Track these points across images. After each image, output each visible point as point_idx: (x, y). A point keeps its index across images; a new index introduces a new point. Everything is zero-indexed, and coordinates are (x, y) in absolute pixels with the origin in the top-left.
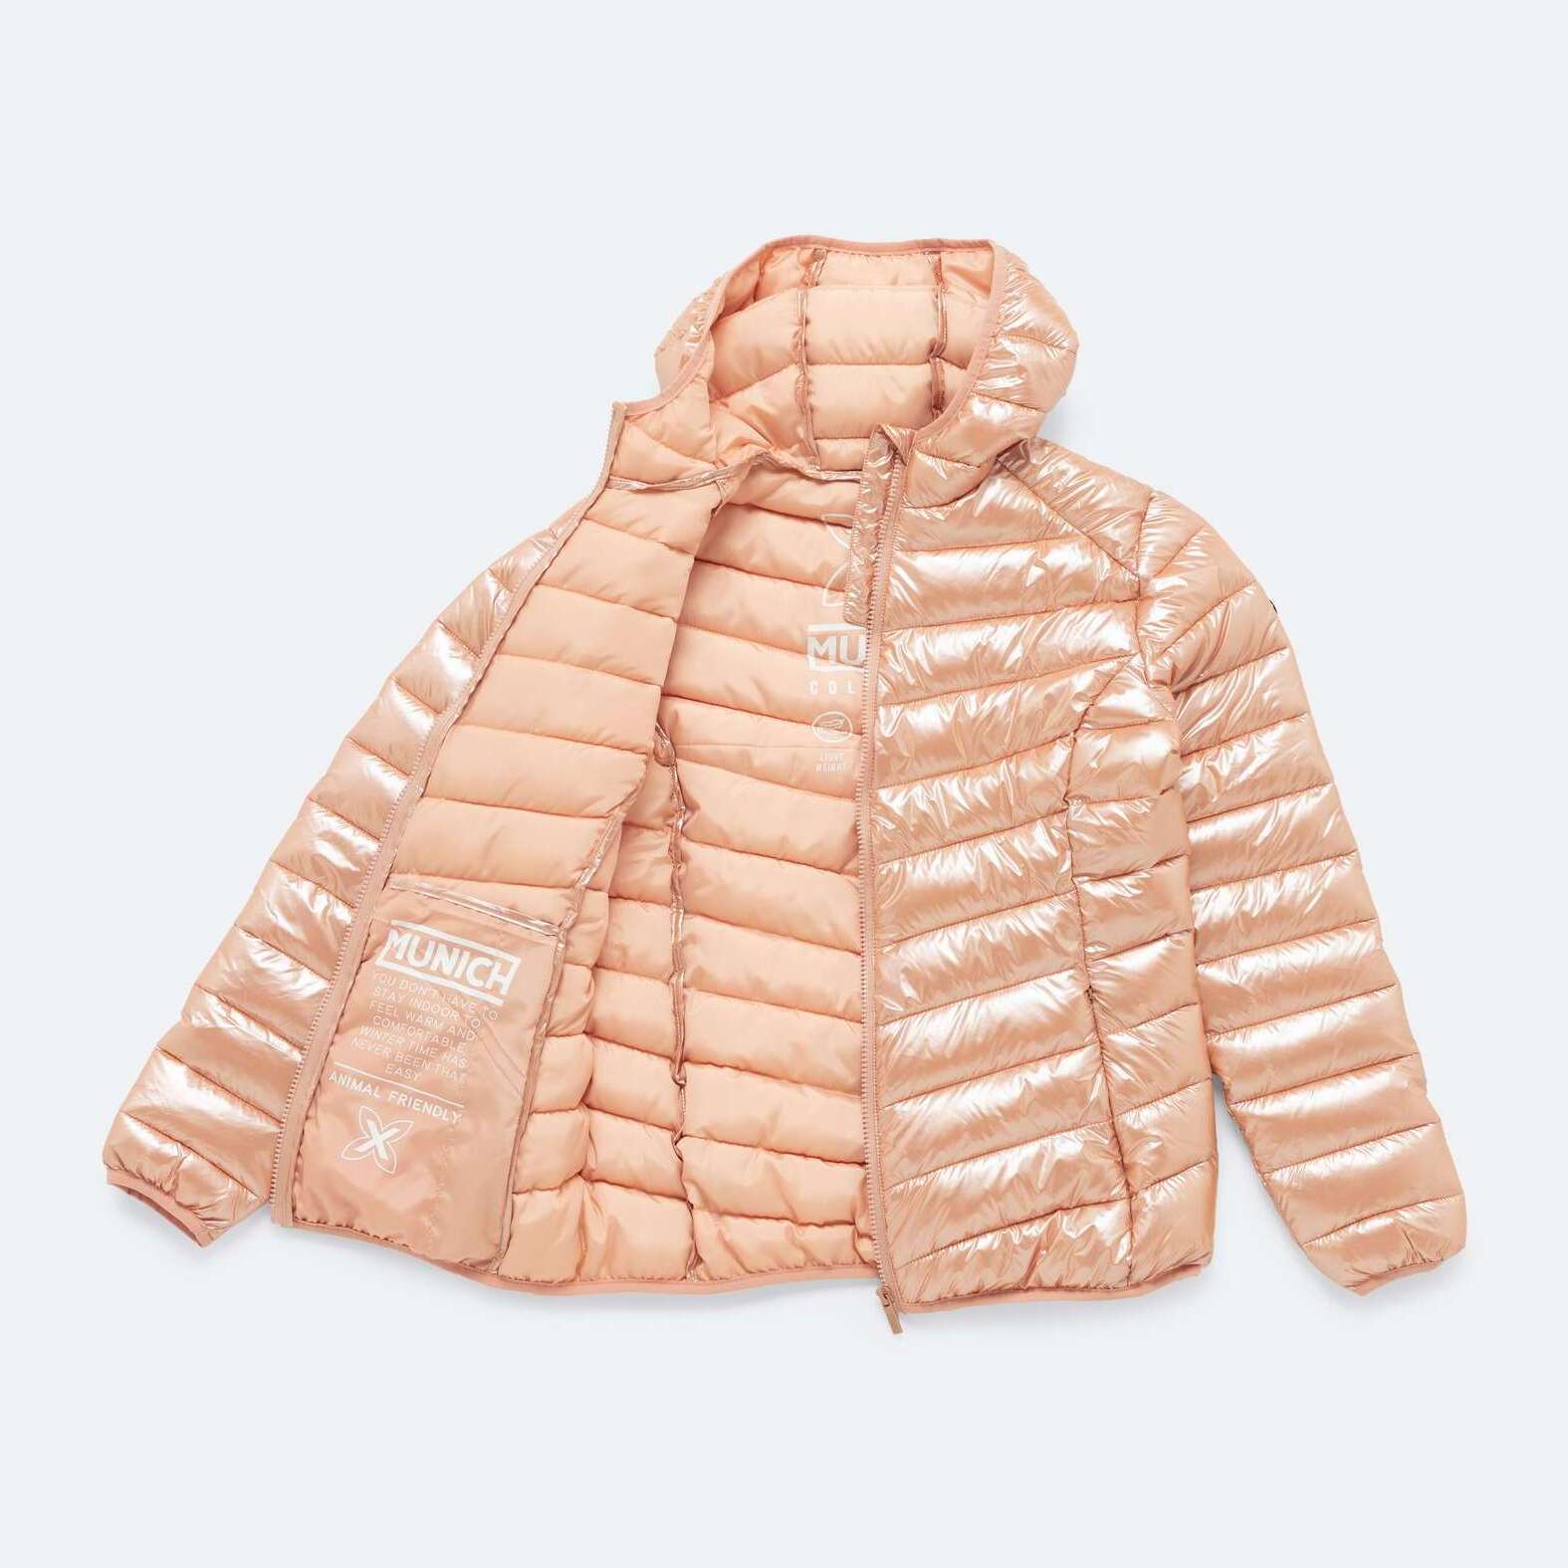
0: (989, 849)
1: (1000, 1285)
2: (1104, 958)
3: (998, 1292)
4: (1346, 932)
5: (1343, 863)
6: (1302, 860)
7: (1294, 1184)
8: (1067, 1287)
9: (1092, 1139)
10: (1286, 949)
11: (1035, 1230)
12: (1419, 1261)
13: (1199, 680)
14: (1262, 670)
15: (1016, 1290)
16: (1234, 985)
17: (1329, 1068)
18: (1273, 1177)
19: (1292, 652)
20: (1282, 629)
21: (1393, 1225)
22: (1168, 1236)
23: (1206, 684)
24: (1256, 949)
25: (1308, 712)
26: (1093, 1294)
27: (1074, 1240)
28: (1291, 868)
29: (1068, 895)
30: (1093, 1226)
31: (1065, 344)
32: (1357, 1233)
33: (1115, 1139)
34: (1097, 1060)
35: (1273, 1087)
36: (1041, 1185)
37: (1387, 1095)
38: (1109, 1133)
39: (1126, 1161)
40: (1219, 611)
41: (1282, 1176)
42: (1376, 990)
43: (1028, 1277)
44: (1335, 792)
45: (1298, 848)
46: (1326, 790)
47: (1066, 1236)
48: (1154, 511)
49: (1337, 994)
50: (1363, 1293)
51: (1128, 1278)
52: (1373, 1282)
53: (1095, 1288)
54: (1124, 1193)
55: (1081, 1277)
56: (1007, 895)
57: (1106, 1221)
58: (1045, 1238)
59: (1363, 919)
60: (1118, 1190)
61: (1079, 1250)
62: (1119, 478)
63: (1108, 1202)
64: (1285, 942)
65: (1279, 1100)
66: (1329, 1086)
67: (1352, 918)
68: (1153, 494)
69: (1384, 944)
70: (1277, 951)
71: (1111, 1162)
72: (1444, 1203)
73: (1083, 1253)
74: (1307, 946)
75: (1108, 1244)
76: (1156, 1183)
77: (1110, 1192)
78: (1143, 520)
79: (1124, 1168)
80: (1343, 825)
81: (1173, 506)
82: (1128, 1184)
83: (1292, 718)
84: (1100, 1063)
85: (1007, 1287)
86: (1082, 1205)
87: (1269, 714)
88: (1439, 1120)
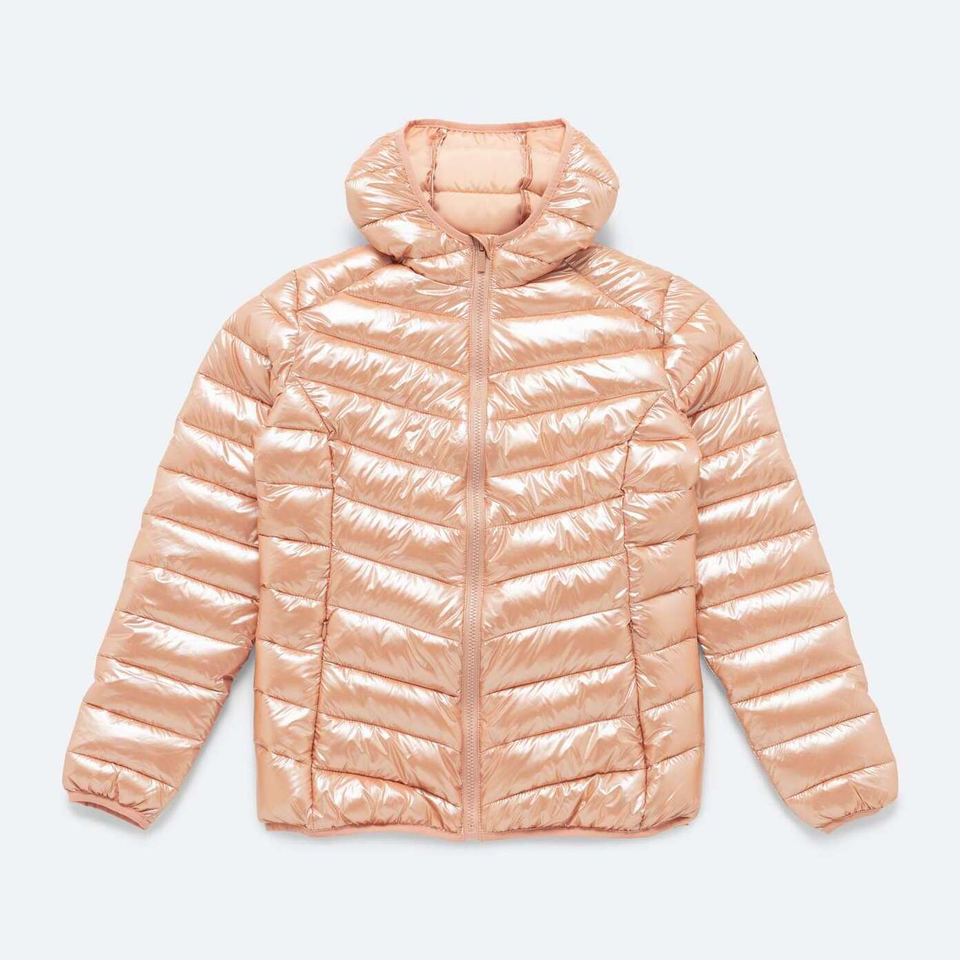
0: (566, 521)
1: (551, 823)
2: (642, 601)
3: (550, 828)
4: (809, 582)
5: (806, 534)
6: (776, 533)
7: (778, 758)
8: (598, 828)
9: (625, 727)
10: (768, 595)
11: (580, 787)
12: (866, 808)
13: (702, 409)
14: (747, 402)
15: (562, 827)
16: (733, 620)
17: (799, 677)
18: (764, 753)
19: (768, 389)
20: (762, 373)
21: (847, 784)
22: (671, 797)
23: (706, 412)
24: (747, 595)
25: (780, 430)
26: (616, 834)
27: (605, 796)
28: (770, 538)
29: (620, 556)
30: (620, 787)
31: (610, 182)
32: (823, 791)
33: (640, 728)
34: (633, 672)
35: (761, 691)
36: (586, 757)
37: (841, 694)
38: (637, 723)
39: (645, 743)
40: (717, 360)
41: (770, 752)
42: (831, 622)
43: (571, 819)
44: (798, 487)
45: (774, 525)
46: (792, 484)
47: (600, 793)
48: (673, 288)
49: (804, 625)
50: (829, 832)
51: (641, 824)
52: (836, 824)
53: (617, 830)
54: (643, 765)
55: (609, 822)
56: (578, 553)
57: (628, 783)
58: (586, 794)
59: (820, 572)
60: (639, 763)
61: (609, 803)
62: (646, 267)
63: (631, 771)
64: (767, 589)
65: (766, 700)
66: (801, 689)
67: (813, 572)
68: (673, 278)
69: (835, 589)
70: (762, 597)
71: (635, 743)
72: (882, 767)
73: (611, 805)
74: (781, 592)
75: (629, 800)
76: (665, 759)
77: (634, 763)
78: (665, 295)
79: (644, 747)
80: (804, 507)
81: (688, 286)
82: (645, 759)
83: (768, 435)
84: (634, 675)
85: (556, 825)
86: (612, 772)
87: (752, 432)
88: (877, 710)
